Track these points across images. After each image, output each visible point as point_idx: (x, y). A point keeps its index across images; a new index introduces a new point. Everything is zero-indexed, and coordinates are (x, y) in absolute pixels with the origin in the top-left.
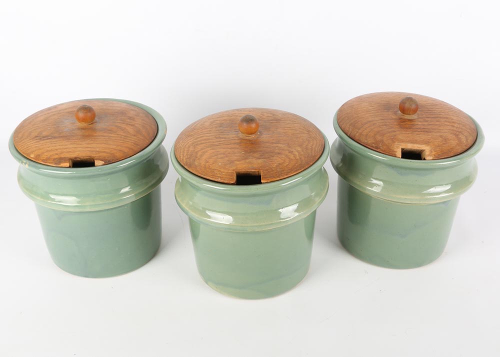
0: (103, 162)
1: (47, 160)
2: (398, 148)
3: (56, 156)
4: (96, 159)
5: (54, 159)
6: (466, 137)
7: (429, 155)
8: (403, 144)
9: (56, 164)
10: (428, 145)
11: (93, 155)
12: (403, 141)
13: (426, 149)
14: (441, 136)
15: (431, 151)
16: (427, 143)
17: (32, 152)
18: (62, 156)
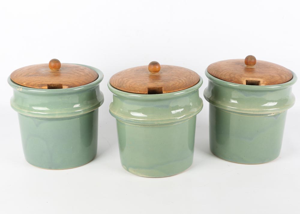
0: (68, 87)
1: (33, 85)
2: (243, 80)
3: (39, 83)
4: (64, 85)
5: (38, 85)
6: (285, 76)
7: (262, 84)
8: (247, 78)
9: (39, 87)
10: (262, 79)
11: (61, 83)
12: (247, 77)
13: (261, 81)
14: (270, 75)
15: (264, 82)
16: (261, 78)
17: (24, 82)
18: (43, 83)
